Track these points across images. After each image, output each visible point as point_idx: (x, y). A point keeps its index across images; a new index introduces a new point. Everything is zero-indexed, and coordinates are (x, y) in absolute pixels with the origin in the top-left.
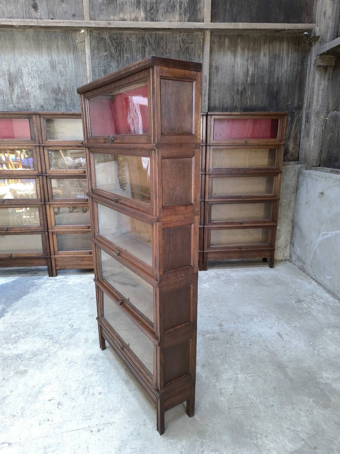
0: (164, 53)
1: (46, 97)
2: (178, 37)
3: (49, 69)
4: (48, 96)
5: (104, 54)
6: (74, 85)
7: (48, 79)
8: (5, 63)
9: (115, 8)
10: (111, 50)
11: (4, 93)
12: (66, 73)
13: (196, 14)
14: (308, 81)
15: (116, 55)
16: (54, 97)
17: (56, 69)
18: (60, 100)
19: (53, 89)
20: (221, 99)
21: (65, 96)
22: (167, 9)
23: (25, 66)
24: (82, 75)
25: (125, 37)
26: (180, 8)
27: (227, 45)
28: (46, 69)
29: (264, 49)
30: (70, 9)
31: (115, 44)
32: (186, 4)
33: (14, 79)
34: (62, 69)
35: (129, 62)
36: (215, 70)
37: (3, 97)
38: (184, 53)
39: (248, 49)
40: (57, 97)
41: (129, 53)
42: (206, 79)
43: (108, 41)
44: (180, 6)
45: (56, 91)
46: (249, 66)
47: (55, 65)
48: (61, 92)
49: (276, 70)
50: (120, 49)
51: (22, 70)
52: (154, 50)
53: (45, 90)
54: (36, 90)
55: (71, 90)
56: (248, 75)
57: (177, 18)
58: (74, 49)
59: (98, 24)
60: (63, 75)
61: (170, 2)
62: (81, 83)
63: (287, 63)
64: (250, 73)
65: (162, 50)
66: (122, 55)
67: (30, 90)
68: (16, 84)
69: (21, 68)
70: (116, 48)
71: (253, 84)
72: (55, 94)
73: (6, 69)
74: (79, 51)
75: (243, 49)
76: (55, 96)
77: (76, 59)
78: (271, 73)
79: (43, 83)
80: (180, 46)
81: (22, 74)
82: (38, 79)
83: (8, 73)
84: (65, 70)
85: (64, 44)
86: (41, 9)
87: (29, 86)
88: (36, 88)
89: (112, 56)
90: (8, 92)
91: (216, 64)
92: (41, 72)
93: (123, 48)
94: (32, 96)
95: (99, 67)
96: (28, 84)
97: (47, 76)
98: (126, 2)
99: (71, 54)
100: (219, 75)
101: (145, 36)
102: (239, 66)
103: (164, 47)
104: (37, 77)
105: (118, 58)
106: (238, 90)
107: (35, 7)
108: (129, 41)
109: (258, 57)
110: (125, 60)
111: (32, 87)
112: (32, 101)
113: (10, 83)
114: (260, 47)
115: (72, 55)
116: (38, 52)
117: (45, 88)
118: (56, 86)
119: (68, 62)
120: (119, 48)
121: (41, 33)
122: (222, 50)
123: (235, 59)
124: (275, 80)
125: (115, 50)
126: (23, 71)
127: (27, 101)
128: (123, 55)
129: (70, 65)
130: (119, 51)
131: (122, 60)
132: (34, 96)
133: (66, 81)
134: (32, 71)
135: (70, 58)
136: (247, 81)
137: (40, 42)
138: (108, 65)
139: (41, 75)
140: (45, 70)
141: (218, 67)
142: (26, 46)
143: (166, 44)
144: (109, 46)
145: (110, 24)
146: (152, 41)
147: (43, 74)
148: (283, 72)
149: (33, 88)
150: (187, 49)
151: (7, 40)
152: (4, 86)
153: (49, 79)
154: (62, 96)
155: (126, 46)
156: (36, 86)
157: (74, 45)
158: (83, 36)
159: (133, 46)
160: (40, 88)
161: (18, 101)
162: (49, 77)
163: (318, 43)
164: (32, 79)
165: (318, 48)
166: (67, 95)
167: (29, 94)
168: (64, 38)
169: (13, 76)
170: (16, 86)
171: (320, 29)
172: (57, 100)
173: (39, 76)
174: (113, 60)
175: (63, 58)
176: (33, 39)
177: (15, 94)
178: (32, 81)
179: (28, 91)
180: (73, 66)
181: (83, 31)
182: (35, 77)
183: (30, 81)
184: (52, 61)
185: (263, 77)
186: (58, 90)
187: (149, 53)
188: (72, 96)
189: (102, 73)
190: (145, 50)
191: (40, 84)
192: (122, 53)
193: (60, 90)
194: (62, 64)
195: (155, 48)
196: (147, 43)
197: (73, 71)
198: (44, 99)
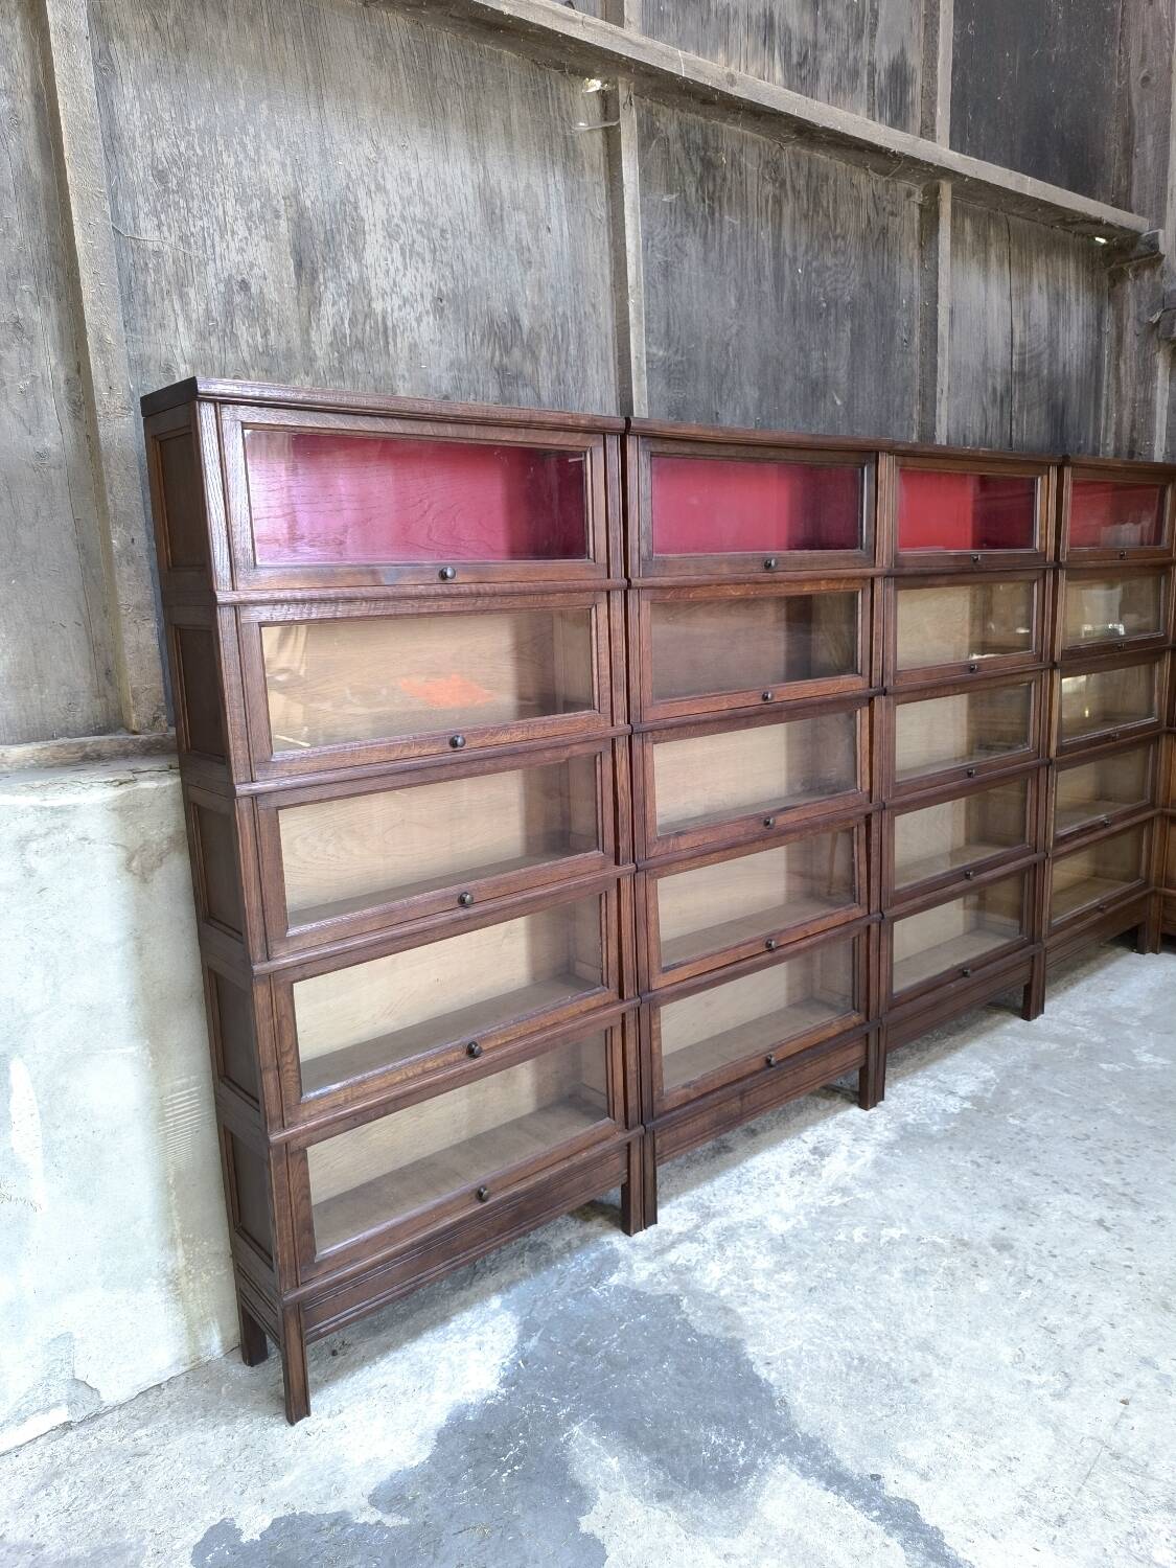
0: (831, 236)
1: (462, 356)
3: (475, 221)
4: (469, 352)
5: (665, 199)
7: (470, 273)
8: (275, 154)
10: (687, 189)
11: (268, 313)
12: (543, 256)
13: (905, 121)
14: (1113, 382)
15: (700, 213)
16: (492, 358)
17: (503, 231)
18: (518, 376)
19: (492, 322)
21: (535, 358)
22: (840, 79)
23: (373, 188)
24: (597, 275)
26: (871, 85)
27: (969, 239)
28: (463, 221)
29: (1038, 270)
31: (698, 168)
32: (883, 76)
33: (320, 247)
34: (527, 237)
37: (265, 334)
39: (1010, 264)
40: (505, 360)
41: (738, 209)
43: (676, 147)
45: (504, 334)
46: (1014, 318)
47: (497, 211)
48: (522, 341)
49: (1061, 336)
50: (714, 192)
51: (362, 205)
52: (806, 216)
53: (457, 320)
54: (420, 316)
55: (555, 336)
56: (1012, 346)
58: (567, 156)
59: (699, 72)
60: (530, 264)
61: (848, 57)
62: (591, 310)
63: (1078, 319)
64: (1017, 341)
65: (826, 223)
66: (717, 215)
67: (396, 314)
68: (330, 272)
69: (356, 196)
70: (701, 181)
71: (1022, 376)
72: (500, 348)
73: (281, 189)
74: (583, 166)
76: (497, 353)
77: (573, 200)
78: (1053, 344)
79: (450, 285)
80: (869, 219)
81: (358, 231)
82: (429, 265)
83: (291, 211)
84: (536, 238)
85: (533, 120)
87: (388, 290)
88: (420, 308)
89: (688, 215)
90: (291, 311)
92: (443, 231)
93: (722, 186)
94: (401, 346)
96: (386, 284)
97: (468, 256)
99: (556, 172)
101: (781, 158)
102: (996, 315)
103: (831, 213)
104: (428, 256)
105: (707, 227)
106: (994, 390)
108: (740, 165)
109: (1030, 293)
110: (726, 238)
111: (405, 301)
112: (401, 368)
113: (299, 265)
114: (1031, 264)
115: (558, 170)
116: (428, 130)
118: (501, 310)
119: (548, 207)
120: (711, 186)
123: (986, 291)
124: (1061, 368)
125: (698, 189)
126: (363, 212)
127: (379, 368)
128: (720, 215)
129: (555, 220)
130: (709, 198)
131: (717, 237)
132: (413, 347)
133: (540, 290)
134: (404, 219)
135: (552, 190)
136: (1011, 363)
137: (440, 83)
138: (677, 246)
139: (445, 250)
140: (462, 228)
142: (377, 91)
143: (835, 201)
144: (680, 171)
145: (732, 80)
146: (801, 184)
147: (450, 242)
148: (1072, 345)
149: (408, 306)
150: (884, 236)
151: (289, 39)
152: (270, 279)
153: (476, 273)
154: (524, 357)
155: (728, 184)
156: (419, 298)
157: (565, 137)
158: (596, 106)
159: (749, 189)
160: (439, 311)
161: (340, 362)
162: (477, 264)
163: (1158, 273)
164: (404, 259)
165: (1156, 287)
166: (543, 354)
167: (390, 333)
168: (530, 95)
169: (317, 228)
170: (331, 285)
171: (1165, 235)
172: (507, 377)
173: (434, 251)
174: (691, 229)
175: (528, 186)
176: (406, 66)
177: (327, 326)
178: (405, 268)
179: (384, 318)
180: (565, 229)
181: (595, 85)
182: (418, 254)
183: (397, 270)
184: (488, 191)
185: (1040, 355)
186: (509, 326)
187: (793, 226)
188: (559, 362)
189: (658, 278)
190: (781, 212)
191: (440, 291)
192: (717, 207)
193: (517, 329)
194: (527, 214)
195: (808, 210)
196: (788, 186)
197: (566, 250)
198: (455, 365)
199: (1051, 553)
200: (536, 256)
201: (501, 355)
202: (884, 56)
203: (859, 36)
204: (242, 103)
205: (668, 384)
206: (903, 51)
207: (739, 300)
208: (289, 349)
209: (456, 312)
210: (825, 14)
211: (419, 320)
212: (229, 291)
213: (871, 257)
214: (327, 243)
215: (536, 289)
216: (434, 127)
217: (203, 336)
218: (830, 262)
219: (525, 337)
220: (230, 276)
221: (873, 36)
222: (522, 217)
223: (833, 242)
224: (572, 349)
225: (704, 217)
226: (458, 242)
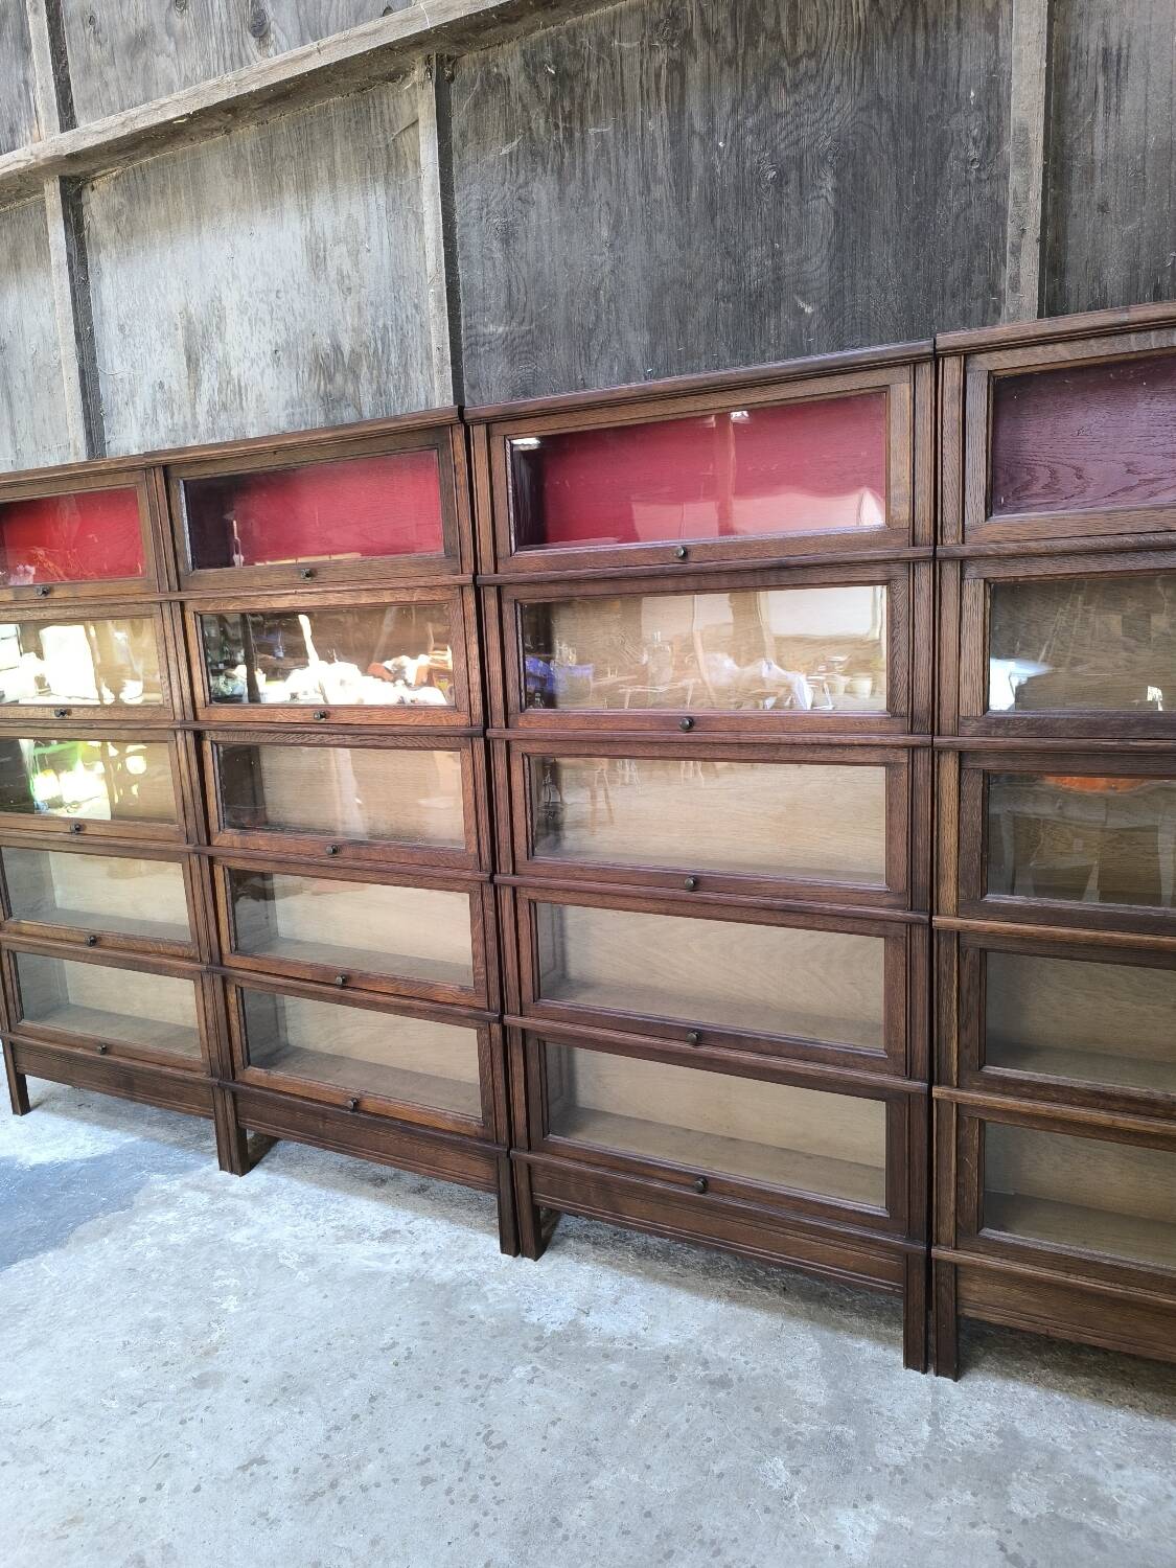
0: (784, 64)
1: (295, 393)
3: (303, 271)
4: (300, 390)
5: (504, 151)
6: (390, 323)
8: (175, 284)
10: (533, 126)
11: (173, 400)
12: (361, 278)
15: (552, 145)
16: (319, 389)
17: (326, 268)
18: (341, 399)
19: (317, 355)
20: (1144, 251)
21: (357, 377)
23: (231, 280)
25: (586, 41)
28: (293, 276)
31: (548, 93)
33: (200, 340)
34: (347, 267)
35: (609, 161)
36: (1101, 79)
37: (172, 417)
38: (894, 30)
40: (329, 387)
41: (610, 113)
42: (1026, 142)
43: (520, 83)
45: (328, 363)
47: (321, 254)
48: (344, 364)
50: (571, 108)
51: (223, 297)
53: (290, 364)
54: (263, 371)
55: (376, 351)
58: (389, 166)
60: (350, 290)
62: (414, 311)
65: (774, 50)
66: (577, 135)
67: (247, 373)
68: (206, 357)
69: (221, 292)
70: (552, 110)
72: (325, 378)
73: (178, 307)
74: (406, 167)
76: (322, 383)
77: (393, 209)
79: (284, 336)
81: (222, 317)
82: (268, 326)
83: (184, 322)
84: (356, 264)
85: (355, 150)
86: (278, 31)
87: (242, 358)
88: (263, 364)
89: (535, 154)
90: (185, 394)
91: (1105, 34)
92: (278, 292)
93: (583, 97)
94: (250, 402)
96: (239, 353)
97: (297, 306)
99: (378, 188)
100: (1127, 104)
103: (785, 31)
104: (267, 318)
105: (563, 157)
107: (260, 30)
108: (610, 56)
111: (253, 361)
112: (251, 417)
113: (189, 359)
115: (380, 189)
116: (268, 211)
117: (290, 357)
118: (326, 342)
119: (367, 228)
120: (567, 104)
121: (279, 132)
125: (547, 118)
126: (224, 302)
127: (236, 422)
128: (582, 132)
129: (375, 238)
130: (564, 120)
131: (579, 161)
132: (259, 397)
133: (359, 311)
134: (251, 295)
135: (373, 206)
137: (278, 163)
138: (519, 199)
139: (280, 307)
140: (292, 282)
141: (1120, 49)
142: (234, 200)
143: (794, 7)
144: (525, 108)
146: (720, 18)
147: (284, 299)
149: (255, 365)
151: (182, 193)
152: (174, 375)
153: (303, 318)
154: (346, 381)
155: (593, 87)
156: (262, 356)
157: (387, 147)
159: (627, 75)
160: (277, 361)
161: (213, 424)
162: (304, 310)
164: (251, 328)
166: (364, 372)
167: (243, 391)
168: (353, 125)
169: (199, 329)
170: (207, 367)
172: (330, 401)
173: (272, 312)
174: (540, 170)
175: (350, 216)
176: (254, 165)
177: (205, 399)
178: (252, 335)
179: (239, 381)
180: (386, 241)
182: (261, 319)
183: (247, 338)
184: (313, 239)
186: (332, 356)
187: (707, 87)
188: (379, 376)
189: (496, 245)
190: (683, 77)
191: (277, 344)
192: (576, 125)
193: (339, 356)
194: (347, 243)
195: (735, 49)
196: (695, 35)
197: (386, 261)
198: (291, 403)
200: (356, 280)
201: (325, 384)
204: (158, 255)
205: (512, 362)
207: (615, 228)
208: (185, 423)
211: (263, 374)
212: (155, 392)
214: (204, 337)
215: (356, 312)
216: (273, 205)
217: (143, 428)
219: (346, 360)
220: (155, 382)
222: (343, 249)
223: (789, 72)
224: (394, 359)
225: (558, 147)
226: (289, 297)
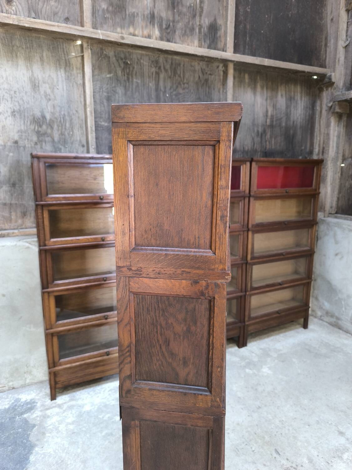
0: (182, 83)
1: (22, 128)
2: (198, 66)
3: (28, 88)
4: (25, 128)
5: (108, 76)
6: (66, 114)
7: (26, 103)
9: (124, 19)
10: (117, 72)
12: (55, 97)
13: (216, 43)
14: (318, 127)
15: (123, 80)
16: (35, 129)
17: (39, 90)
18: (45, 134)
19: (35, 118)
21: (52, 128)
22: (185, 31)
24: (78, 102)
25: (135, 58)
26: (200, 32)
27: (247, 81)
28: (23, 88)
29: (281, 90)
30: (61, 10)
31: (122, 65)
32: (206, 29)
34: (49, 91)
35: (139, 89)
38: (203, 85)
39: (267, 88)
40: (40, 129)
41: (140, 77)
43: (113, 59)
44: (200, 29)
45: (39, 121)
46: (268, 107)
47: (37, 84)
48: (47, 123)
49: (292, 112)
50: (129, 72)
52: (170, 77)
53: (21, 118)
55: (60, 121)
56: (267, 116)
57: (196, 42)
58: (66, 65)
59: (108, 36)
60: (50, 100)
61: (189, 24)
63: (301, 106)
64: (269, 114)
65: (179, 79)
66: (130, 80)
70: (123, 70)
71: (272, 126)
72: (38, 125)
74: (73, 68)
75: (262, 88)
76: (36, 127)
77: (68, 79)
78: (288, 115)
79: (18, 107)
80: (199, 77)
82: (10, 102)
84: (53, 92)
85: (52, 56)
86: (17, 3)
88: (6, 115)
89: (118, 80)
92: (15, 92)
93: (133, 71)
95: (101, 93)
97: (25, 98)
98: (138, 14)
101: (159, 59)
102: (259, 106)
103: (182, 76)
104: (9, 99)
105: (126, 84)
106: (258, 131)
108: (140, 63)
109: (276, 97)
110: (134, 87)
111: (1, 113)
114: (278, 88)
115: (62, 71)
116: (10, 62)
118: (38, 114)
119: (58, 82)
120: (128, 70)
121: (16, 37)
122: (242, 86)
123: (255, 98)
124: (292, 123)
125: (122, 72)
128: (132, 79)
129: (60, 86)
130: (127, 74)
131: (131, 86)
133: (54, 107)
135: (60, 76)
136: (266, 122)
137: (15, 48)
138: (113, 90)
139: (16, 97)
140: (22, 90)
143: (184, 72)
144: (115, 67)
145: (123, 38)
146: (168, 67)
147: (18, 95)
148: (298, 115)
150: (206, 82)
153: (28, 103)
154: (47, 128)
155: (135, 69)
156: (6, 112)
157: (66, 60)
158: (79, 49)
159: (145, 70)
160: (14, 116)
162: (29, 101)
163: (333, 89)
164: (1, 101)
165: (332, 94)
166: (55, 127)
168: (51, 48)
171: (335, 75)
172: (40, 134)
173: (12, 98)
174: (119, 85)
175: (50, 76)
176: (2, 44)
180: (65, 87)
181: (79, 42)
182: (6, 99)
184: (33, 78)
185: (281, 119)
186: (41, 119)
187: (164, 81)
188: (62, 129)
189: (105, 101)
190: (159, 77)
191: (14, 109)
192: (130, 77)
193: (45, 119)
194: (49, 84)
195: (171, 75)
196: (162, 68)
197: (65, 94)
198: (20, 131)
199: (247, 191)
200: (52, 97)
201: (38, 128)
202: (206, 22)
203: (194, 16)
206: (215, 20)
209: (21, 115)
210: (178, 11)
211: (6, 118)
213: (200, 89)
215: (52, 107)
216: (12, 61)
218: (181, 91)
221: (201, 16)
222: (47, 85)
223: (182, 85)
224: (68, 125)
225: (125, 81)
226: (21, 95)
